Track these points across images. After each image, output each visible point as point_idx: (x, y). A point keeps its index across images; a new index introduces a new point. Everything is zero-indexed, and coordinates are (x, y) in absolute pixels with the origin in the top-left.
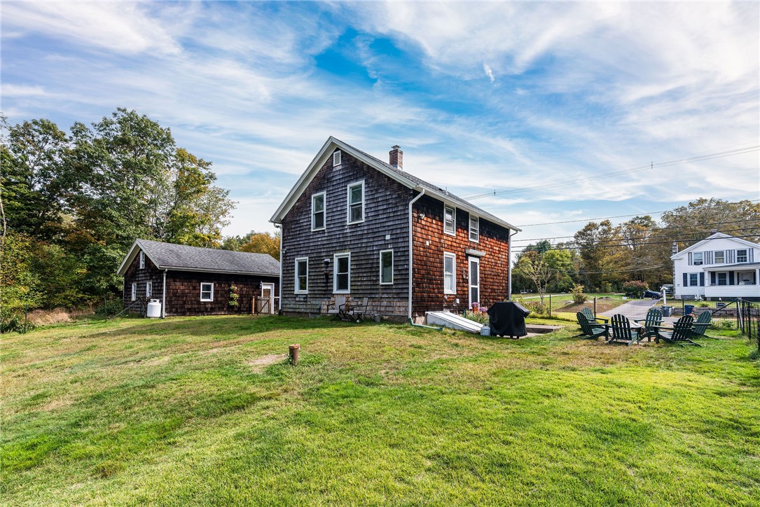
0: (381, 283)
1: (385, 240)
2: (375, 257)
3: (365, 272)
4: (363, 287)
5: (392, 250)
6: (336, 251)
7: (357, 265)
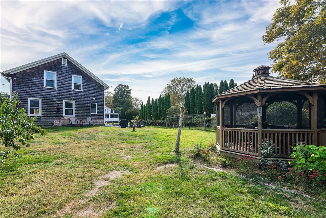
0: (91, 113)
1: (93, 99)
2: (88, 104)
3: (83, 109)
4: (82, 115)
5: (96, 103)
6: (64, 99)
7: (78, 106)
